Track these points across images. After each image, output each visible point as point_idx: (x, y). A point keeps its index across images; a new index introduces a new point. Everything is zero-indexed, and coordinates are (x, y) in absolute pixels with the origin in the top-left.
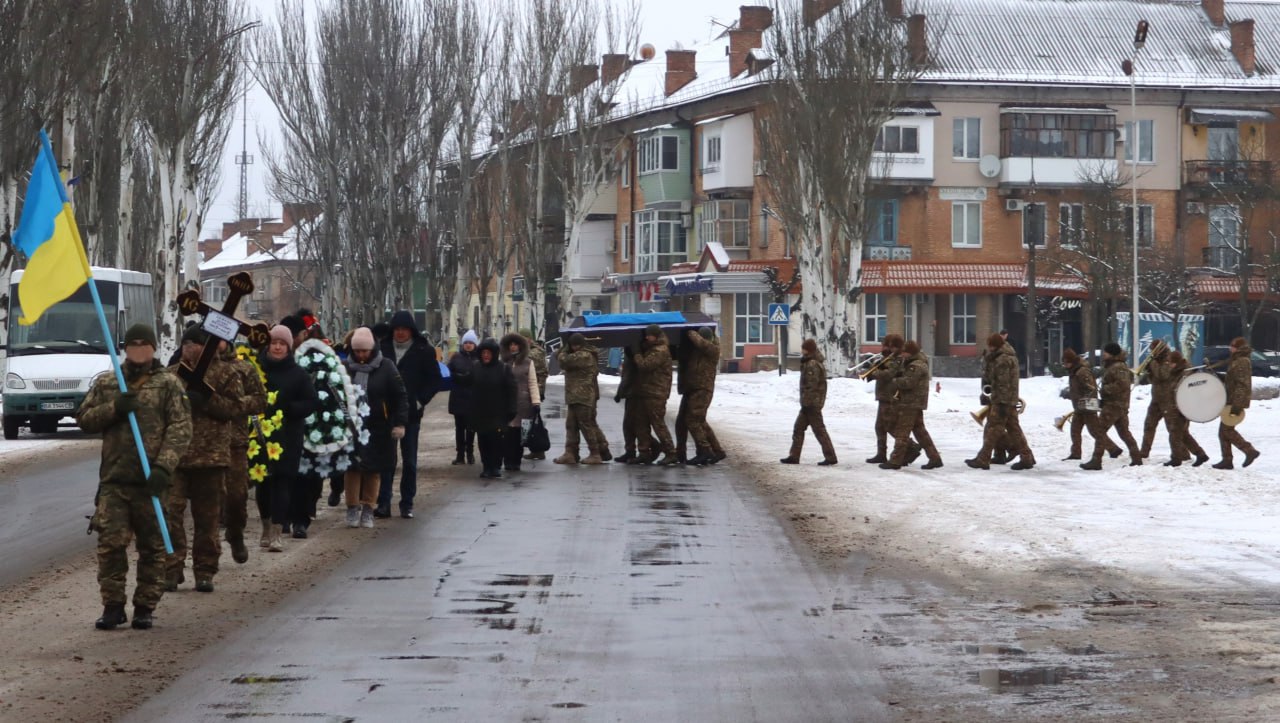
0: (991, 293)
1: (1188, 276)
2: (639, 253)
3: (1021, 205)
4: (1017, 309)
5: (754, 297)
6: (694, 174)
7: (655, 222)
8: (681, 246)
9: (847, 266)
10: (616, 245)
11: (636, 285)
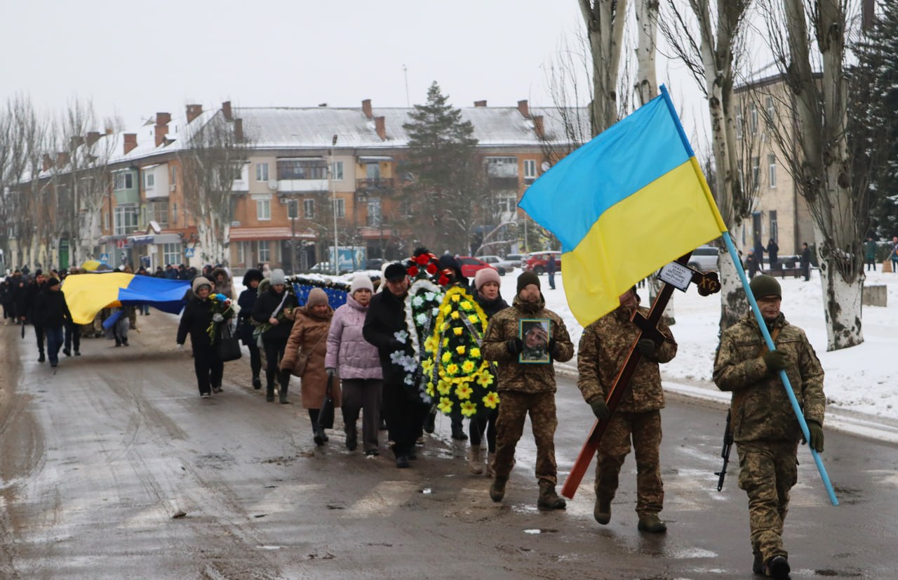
0: (276, 239)
1: (359, 230)
2: (115, 226)
3: (287, 201)
4: (287, 246)
5: (172, 245)
6: (140, 190)
7: (123, 213)
8: (136, 223)
9: (222, 234)
10: (102, 223)
11: (115, 241)
